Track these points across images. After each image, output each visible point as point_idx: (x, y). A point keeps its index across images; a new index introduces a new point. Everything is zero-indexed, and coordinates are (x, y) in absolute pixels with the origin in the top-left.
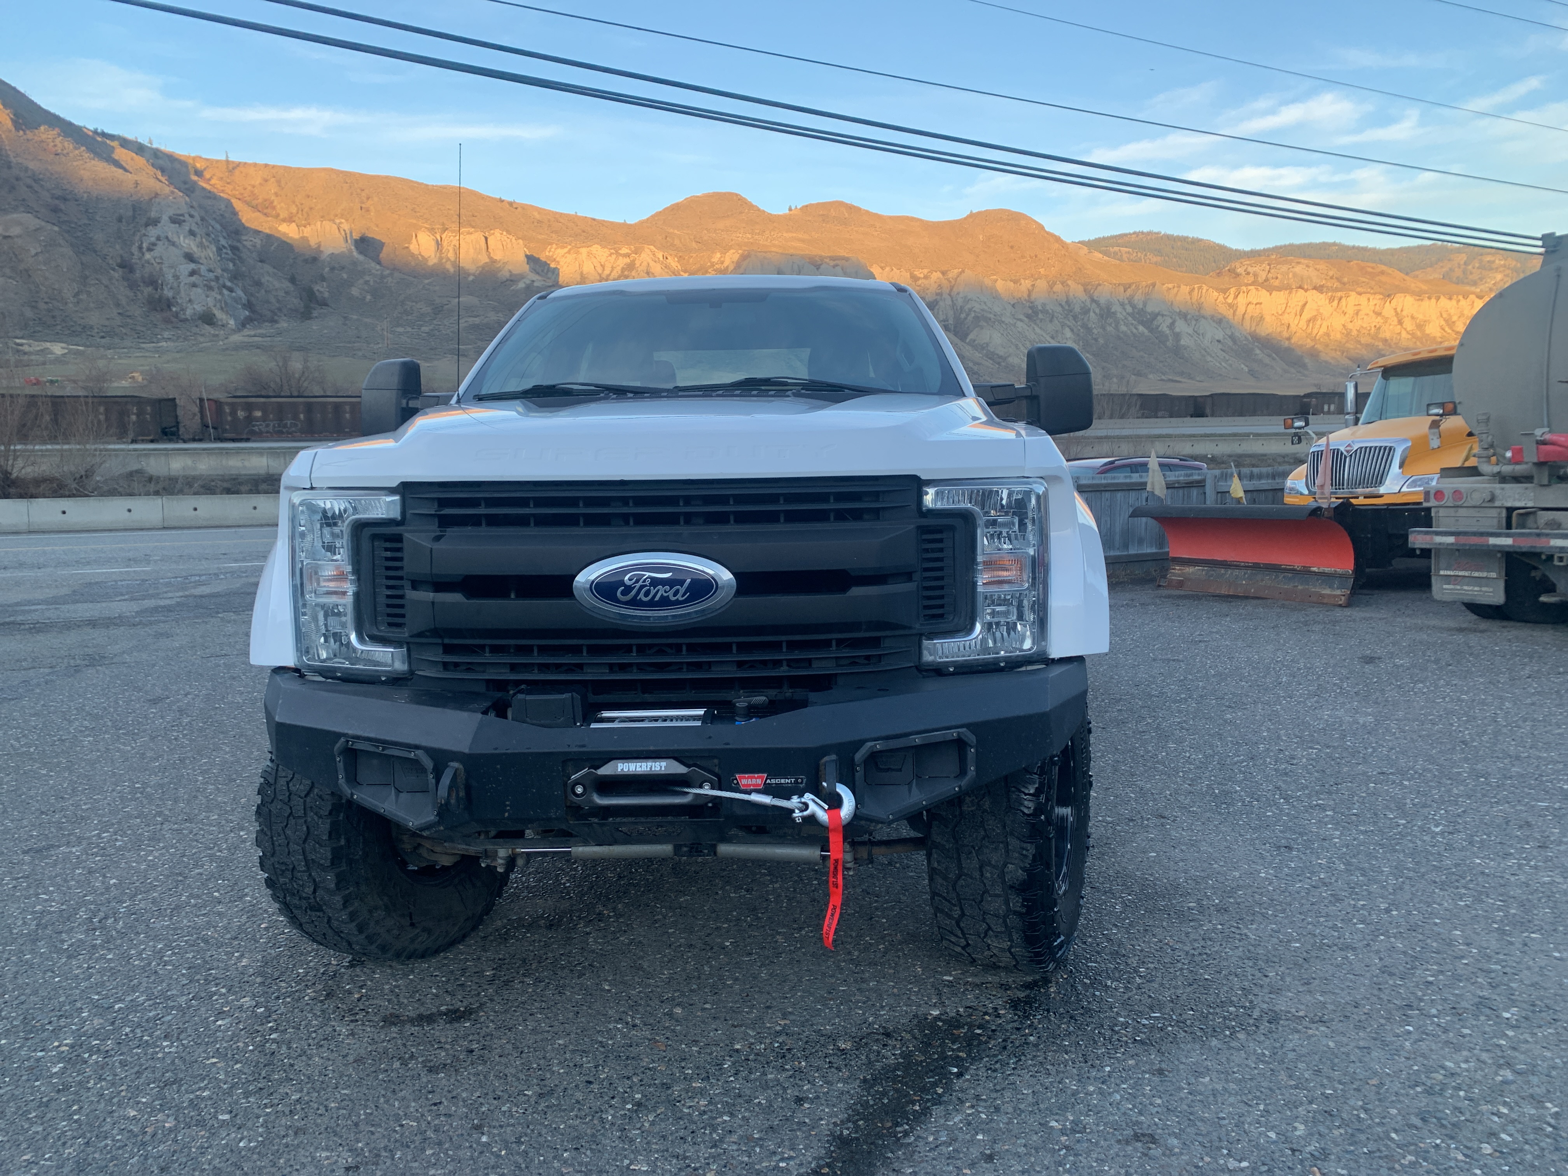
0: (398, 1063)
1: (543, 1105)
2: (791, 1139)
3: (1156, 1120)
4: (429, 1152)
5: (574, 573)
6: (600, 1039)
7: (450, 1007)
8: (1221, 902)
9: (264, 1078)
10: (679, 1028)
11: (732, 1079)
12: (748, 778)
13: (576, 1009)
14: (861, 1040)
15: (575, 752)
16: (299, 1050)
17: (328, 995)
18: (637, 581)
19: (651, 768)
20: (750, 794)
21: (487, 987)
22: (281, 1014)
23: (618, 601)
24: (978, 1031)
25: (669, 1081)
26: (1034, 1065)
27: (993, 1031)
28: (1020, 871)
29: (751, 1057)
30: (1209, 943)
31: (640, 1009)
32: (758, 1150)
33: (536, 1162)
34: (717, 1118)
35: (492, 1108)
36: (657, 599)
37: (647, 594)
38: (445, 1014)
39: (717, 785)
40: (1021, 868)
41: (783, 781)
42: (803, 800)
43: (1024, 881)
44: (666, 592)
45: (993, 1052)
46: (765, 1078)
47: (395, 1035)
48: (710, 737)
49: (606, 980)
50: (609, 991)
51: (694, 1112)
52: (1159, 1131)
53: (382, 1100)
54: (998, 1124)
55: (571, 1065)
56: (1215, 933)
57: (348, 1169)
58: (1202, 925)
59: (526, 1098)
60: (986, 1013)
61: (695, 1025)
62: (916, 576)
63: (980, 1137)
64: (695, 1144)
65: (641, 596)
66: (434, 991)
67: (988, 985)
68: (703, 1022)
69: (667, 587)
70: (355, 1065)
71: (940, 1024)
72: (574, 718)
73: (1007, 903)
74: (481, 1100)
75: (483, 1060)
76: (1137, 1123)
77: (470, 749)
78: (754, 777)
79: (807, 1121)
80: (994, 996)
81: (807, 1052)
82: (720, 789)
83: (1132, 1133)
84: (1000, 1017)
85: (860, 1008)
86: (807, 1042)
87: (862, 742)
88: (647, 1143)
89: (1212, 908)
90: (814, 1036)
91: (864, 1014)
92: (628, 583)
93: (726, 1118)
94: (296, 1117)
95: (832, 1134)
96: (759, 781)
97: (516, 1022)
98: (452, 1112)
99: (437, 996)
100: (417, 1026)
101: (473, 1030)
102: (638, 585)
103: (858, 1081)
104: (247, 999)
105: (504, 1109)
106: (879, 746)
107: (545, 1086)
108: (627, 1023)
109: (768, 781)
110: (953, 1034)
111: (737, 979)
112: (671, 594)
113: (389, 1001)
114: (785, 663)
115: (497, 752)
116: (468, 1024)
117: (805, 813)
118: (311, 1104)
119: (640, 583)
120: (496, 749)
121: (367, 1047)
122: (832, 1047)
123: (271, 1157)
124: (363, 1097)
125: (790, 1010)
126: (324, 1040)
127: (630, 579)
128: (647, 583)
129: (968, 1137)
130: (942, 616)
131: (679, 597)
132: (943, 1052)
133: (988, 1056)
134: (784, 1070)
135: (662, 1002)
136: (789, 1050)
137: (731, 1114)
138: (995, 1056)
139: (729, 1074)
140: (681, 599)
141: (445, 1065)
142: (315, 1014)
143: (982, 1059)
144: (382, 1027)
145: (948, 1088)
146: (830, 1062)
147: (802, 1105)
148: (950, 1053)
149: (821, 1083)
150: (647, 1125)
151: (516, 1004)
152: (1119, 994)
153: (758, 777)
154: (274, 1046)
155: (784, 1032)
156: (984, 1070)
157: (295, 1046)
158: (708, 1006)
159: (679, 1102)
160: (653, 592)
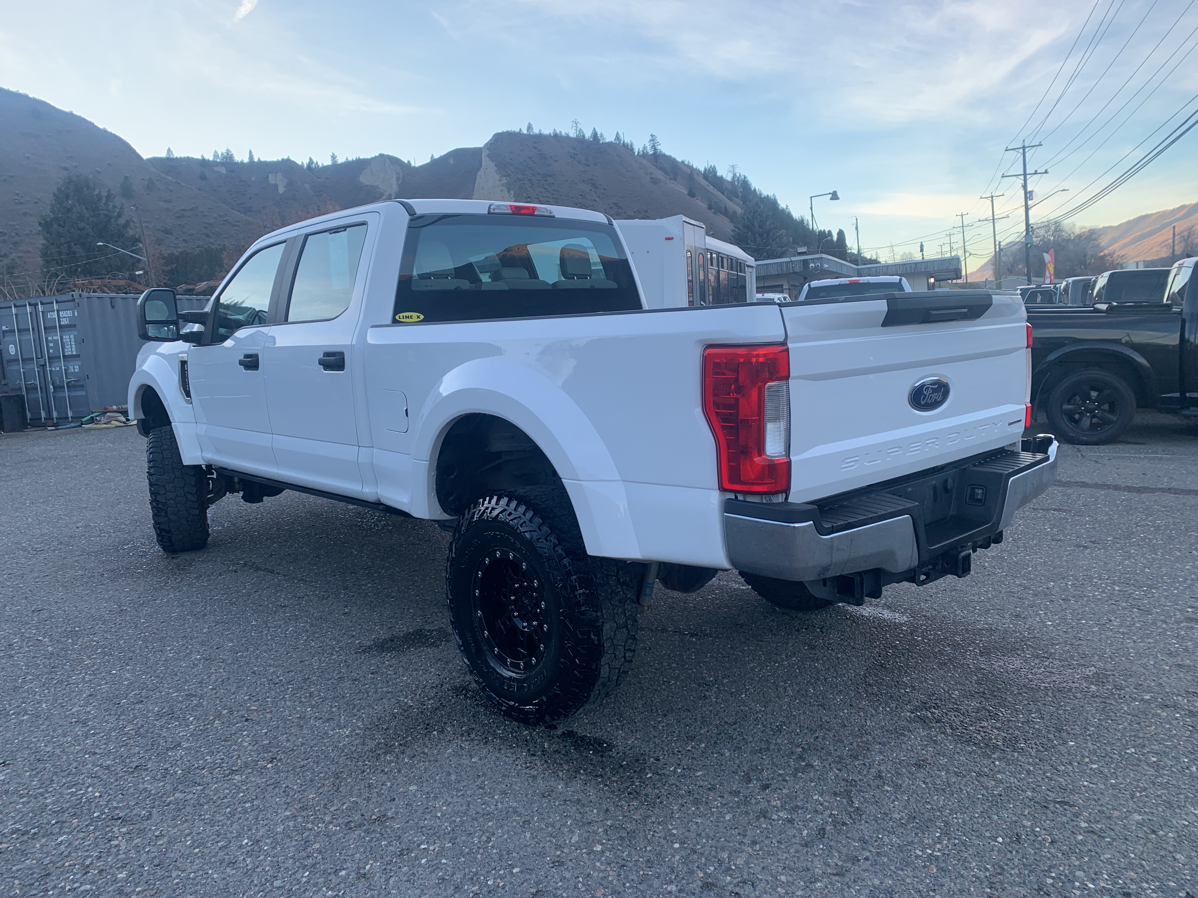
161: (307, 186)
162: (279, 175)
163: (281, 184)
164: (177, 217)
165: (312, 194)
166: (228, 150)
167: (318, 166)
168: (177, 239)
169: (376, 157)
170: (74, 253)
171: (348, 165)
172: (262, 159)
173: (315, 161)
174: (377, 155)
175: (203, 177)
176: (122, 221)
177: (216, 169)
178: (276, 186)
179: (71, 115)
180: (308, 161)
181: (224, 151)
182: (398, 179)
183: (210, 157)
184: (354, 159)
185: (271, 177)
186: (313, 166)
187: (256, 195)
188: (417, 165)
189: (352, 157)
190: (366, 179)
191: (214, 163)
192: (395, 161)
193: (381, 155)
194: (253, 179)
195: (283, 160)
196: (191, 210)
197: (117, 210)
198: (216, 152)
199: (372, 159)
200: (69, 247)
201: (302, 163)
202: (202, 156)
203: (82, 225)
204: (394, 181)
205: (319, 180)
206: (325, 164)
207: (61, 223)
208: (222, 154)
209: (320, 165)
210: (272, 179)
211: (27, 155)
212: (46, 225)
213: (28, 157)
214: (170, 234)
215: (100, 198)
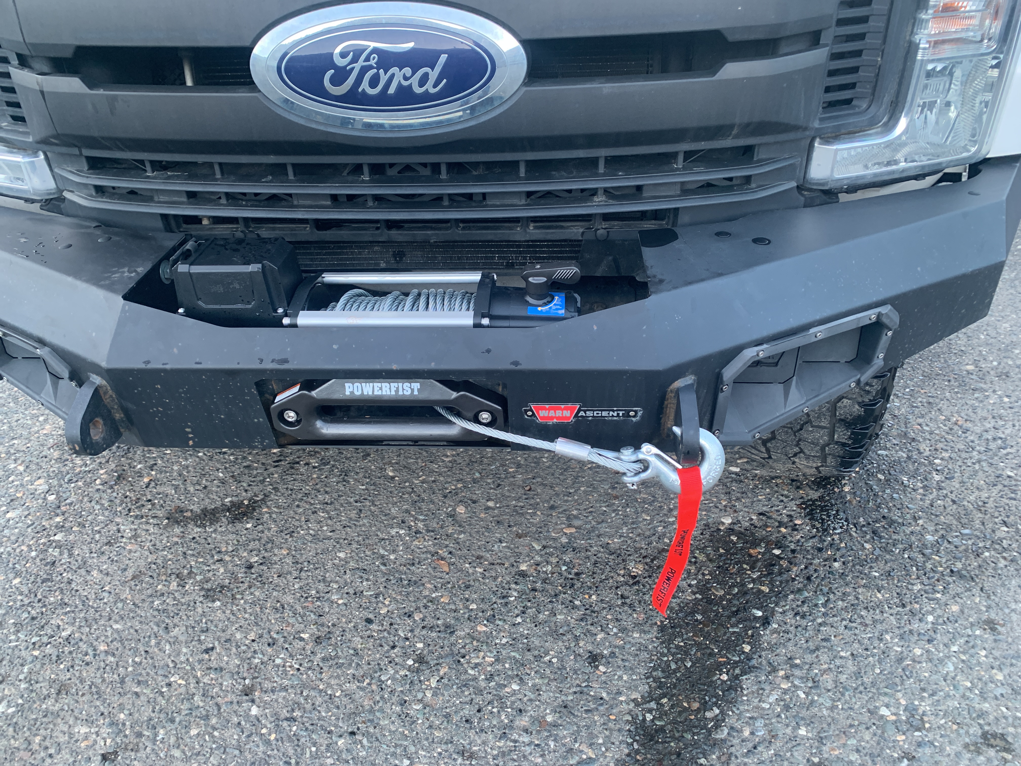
0: (175, 584)
1: (319, 656)
2: (588, 727)
3: (1004, 709)
4: (194, 732)
5: (247, 44)
6: (382, 552)
7: (235, 499)
8: (999, 364)
9: (39, 601)
10: (462, 536)
11: (519, 620)
12: (549, 409)
13: (359, 504)
14: (652, 561)
15: (272, 371)
16: (79, 559)
17: (119, 477)
18: (355, 60)
19: (397, 391)
20: (552, 439)
21: (272, 470)
22: (70, 504)
23: (325, 94)
24: (777, 552)
25: (453, 622)
26: (845, 609)
27: (793, 551)
28: (857, 407)
29: (538, 585)
30: (1001, 423)
31: (424, 506)
32: (552, 744)
33: (308, 755)
34: (505, 686)
35: (265, 659)
36: (392, 90)
37: (374, 82)
38: (229, 510)
39: (500, 420)
40: (859, 404)
41: (605, 414)
42: (641, 456)
43: (860, 416)
44: (406, 78)
45: (797, 585)
46: (554, 619)
47: (176, 539)
48: (488, 351)
49: (390, 463)
50: (393, 478)
51: (480, 675)
52: (1011, 730)
53: (153, 642)
54: (820, 710)
55: (351, 591)
56: (1004, 409)
57: (105, 757)
58: (987, 397)
59: (302, 643)
60: (781, 524)
61: (478, 532)
62: (826, 38)
63: (802, 732)
64: (482, 731)
65: (365, 85)
66: (221, 475)
67: (779, 481)
68: (488, 529)
69: (408, 71)
70: (133, 583)
71: (734, 538)
72: (272, 303)
73: (832, 435)
74: (255, 645)
75: (262, 580)
76: (982, 714)
77: (108, 362)
78: (560, 409)
79: (604, 695)
80: (787, 497)
81: (597, 578)
82: (505, 429)
83: (980, 732)
84: (797, 530)
85: (646, 511)
86: (595, 563)
87: (737, 350)
88: (430, 727)
89: (992, 373)
90: (603, 555)
91: (652, 520)
92: (340, 62)
93: (515, 687)
94: (62, 666)
95: (633, 722)
96: (567, 413)
97: (297, 523)
98: (223, 665)
99: (223, 482)
100: (199, 526)
101: (255, 535)
102: (357, 66)
103: (655, 628)
104: (41, 481)
105: (278, 661)
106: (762, 352)
107: (322, 625)
108: (410, 528)
109: (582, 413)
110: (750, 556)
111: (519, 466)
112: (414, 82)
113: (176, 488)
114: (600, 192)
115: (149, 366)
116: (249, 526)
117: (644, 476)
118: (81, 644)
119: (361, 62)
120: (148, 362)
121: (147, 558)
122: (622, 572)
123: (27, 734)
124: (135, 636)
125: (575, 512)
126: (106, 544)
127: (343, 55)
128: (373, 62)
129: (789, 731)
130: (848, 102)
131: (429, 87)
132: (743, 585)
133: (792, 592)
134: (574, 607)
135: (445, 497)
136: (577, 574)
137: (521, 679)
138: (799, 591)
139: (516, 612)
140: (432, 91)
141: (223, 587)
142: (103, 505)
143: (786, 596)
144: (165, 527)
145: (755, 641)
146: (622, 597)
147: (597, 667)
148: (751, 586)
149: (615, 630)
150: (429, 694)
151: (300, 496)
152: (919, 497)
153: (566, 409)
154: (56, 553)
155: (570, 547)
156: (790, 614)
157: (77, 553)
158: (491, 504)
159: (463, 657)
160: (384, 78)
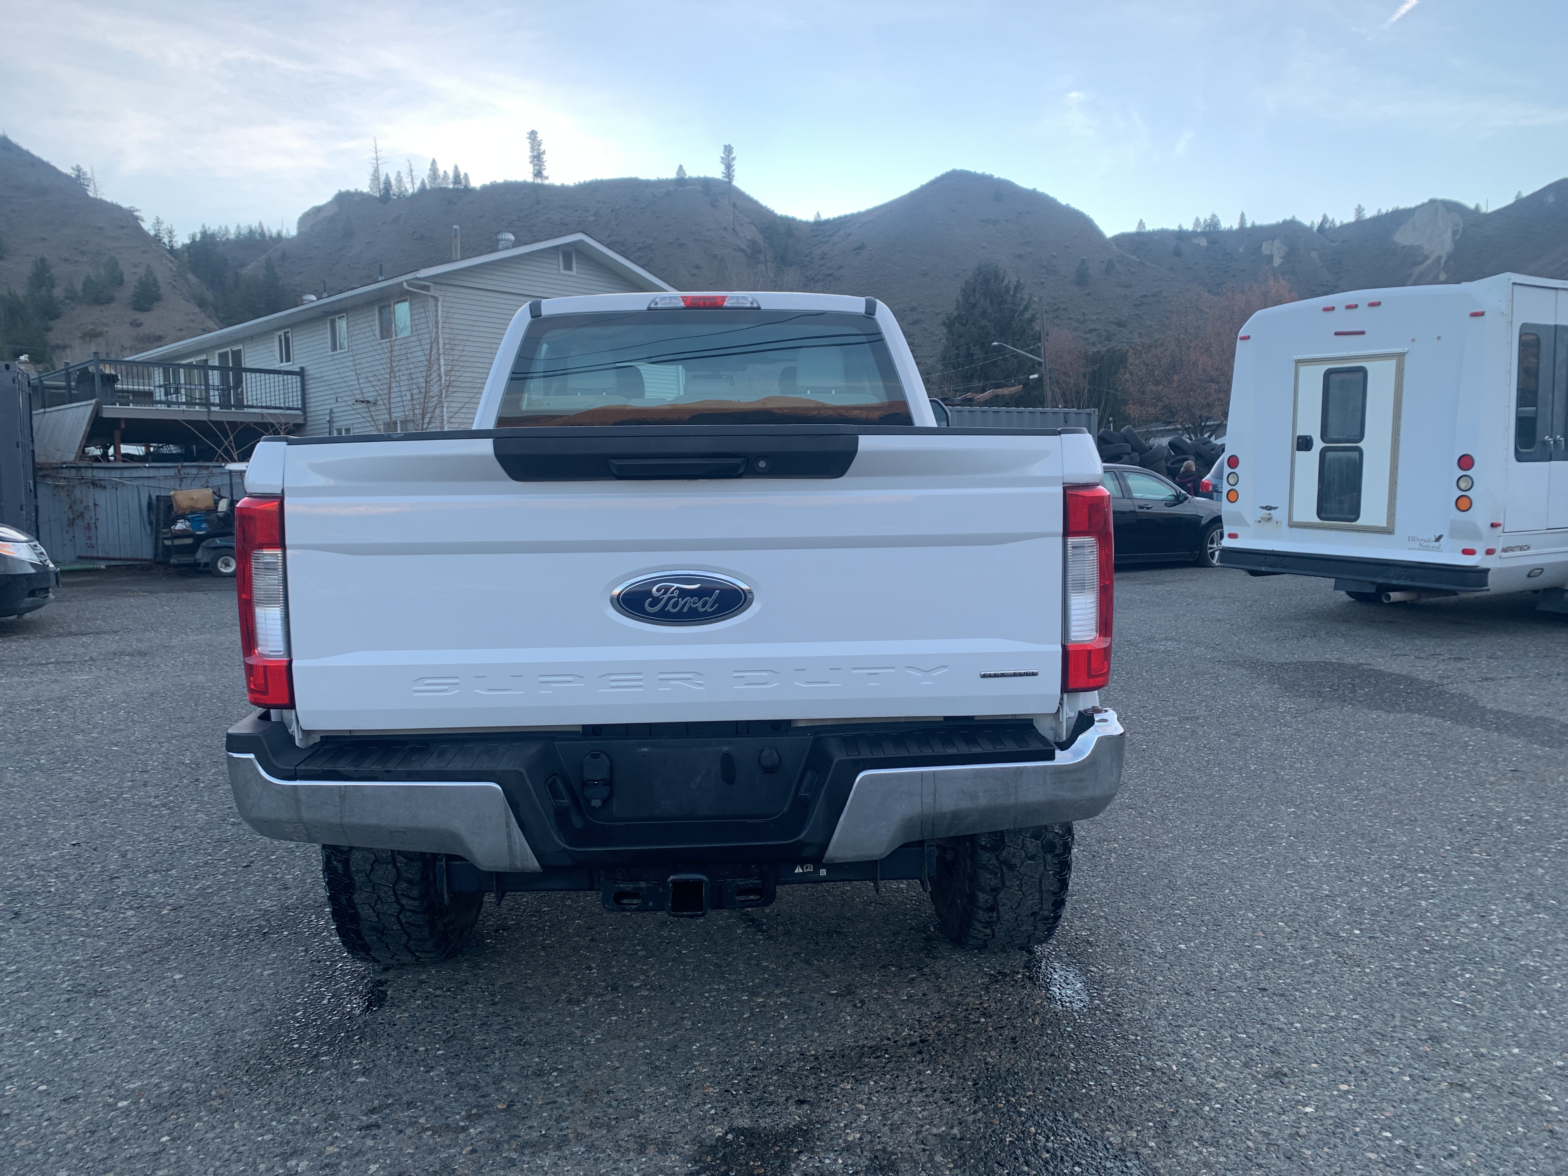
161: (1314, 254)
162: (1277, 242)
163: (1276, 251)
164: (1135, 305)
165: (1320, 264)
166: (1214, 216)
167: (1334, 226)
168: (1131, 332)
169: (1423, 205)
170: (972, 355)
171: (1378, 220)
172: (1258, 223)
173: (1330, 219)
174: (1426, 200)
175: (1177, 253)
176: (1027, 315)
177: (1195, 241)
178: (1270, 258)
179: (1034, 192)
180: (1320, 220)
181: (1208, 217)
182: (1455, 233)
183: (1189, 226)
184: (1390, 210)
185: (1265, 245)
186: (1327, 226)
187: (1242, 271)
188: (1490, 210)
189: (1387, 208)
190: (1403, 238)
191: (1194, 234)
192: (1453, 208)
193: (1432, 202)
194: (1241, 250)
195: (1285, 222)
196: (1154, 295)
197: (1024, 303)
198: (1197, 219)
199: (1417, 208)
200: (968, 348)
201: (1313, 222)
202: (1180, 226)
203: (984, 322)
204: (1448, 236)
205: (1333, 244)
206: (1345, 221)
207: (964, 321)
208: (1205, 220)
209: (1338, 224)
210: (1266, 249)
211: (983, 244)
212: (949, 324)
213: (983, 247)
214: (1124, 326)
215: (1007, 290)
